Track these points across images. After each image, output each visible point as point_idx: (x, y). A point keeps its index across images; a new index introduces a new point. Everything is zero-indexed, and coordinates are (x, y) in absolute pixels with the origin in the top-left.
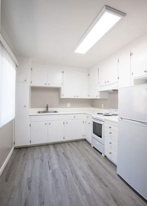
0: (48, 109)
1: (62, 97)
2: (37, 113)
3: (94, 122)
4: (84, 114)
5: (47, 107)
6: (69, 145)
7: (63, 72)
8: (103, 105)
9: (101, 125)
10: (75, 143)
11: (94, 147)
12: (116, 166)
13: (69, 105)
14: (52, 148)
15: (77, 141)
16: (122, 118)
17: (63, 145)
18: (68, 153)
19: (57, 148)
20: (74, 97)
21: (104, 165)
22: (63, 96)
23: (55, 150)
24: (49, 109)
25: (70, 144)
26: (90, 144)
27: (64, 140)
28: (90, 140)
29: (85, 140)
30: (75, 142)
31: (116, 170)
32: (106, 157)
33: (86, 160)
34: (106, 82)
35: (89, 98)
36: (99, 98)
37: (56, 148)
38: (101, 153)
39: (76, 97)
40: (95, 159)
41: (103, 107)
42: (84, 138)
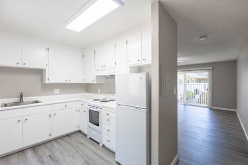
0: (23, 98)
1: (47, 82)
2: (2, 107)
3: (90, 110)
4: (79, 102)
5: (21, 97)
6: (58, 143)
7: (48, 49)
8: (99, 90)
9: (98, 112)
10: (66, 139)
11: (90, 138)
12: (114, 153)
13: (57, 91)
14: (30, 154)
15: (68, 135)
16: (119, 105)
17: (48, 145)
18: (58, 155)
19: (39, 152)
20: (64, 82)
21: (103, 155)
22: (48, 80)
23: (36, 156)
24: (25, 99)
25: (59, 141)
26: (86, 136)
27: (51, 138)
28: (85, 131)
29: (80, 131)
30: (67, 137)
31: (115, 157)
32: (104, 146)
33: (82, 156)
34: (102, 66)
35: (84, 82)
36: (95, 83)
37: (37, 152)
38: (99, 143)
39: (68, 82)
40: (93, 151)
41: (99, 92)
42: (78, 129)
